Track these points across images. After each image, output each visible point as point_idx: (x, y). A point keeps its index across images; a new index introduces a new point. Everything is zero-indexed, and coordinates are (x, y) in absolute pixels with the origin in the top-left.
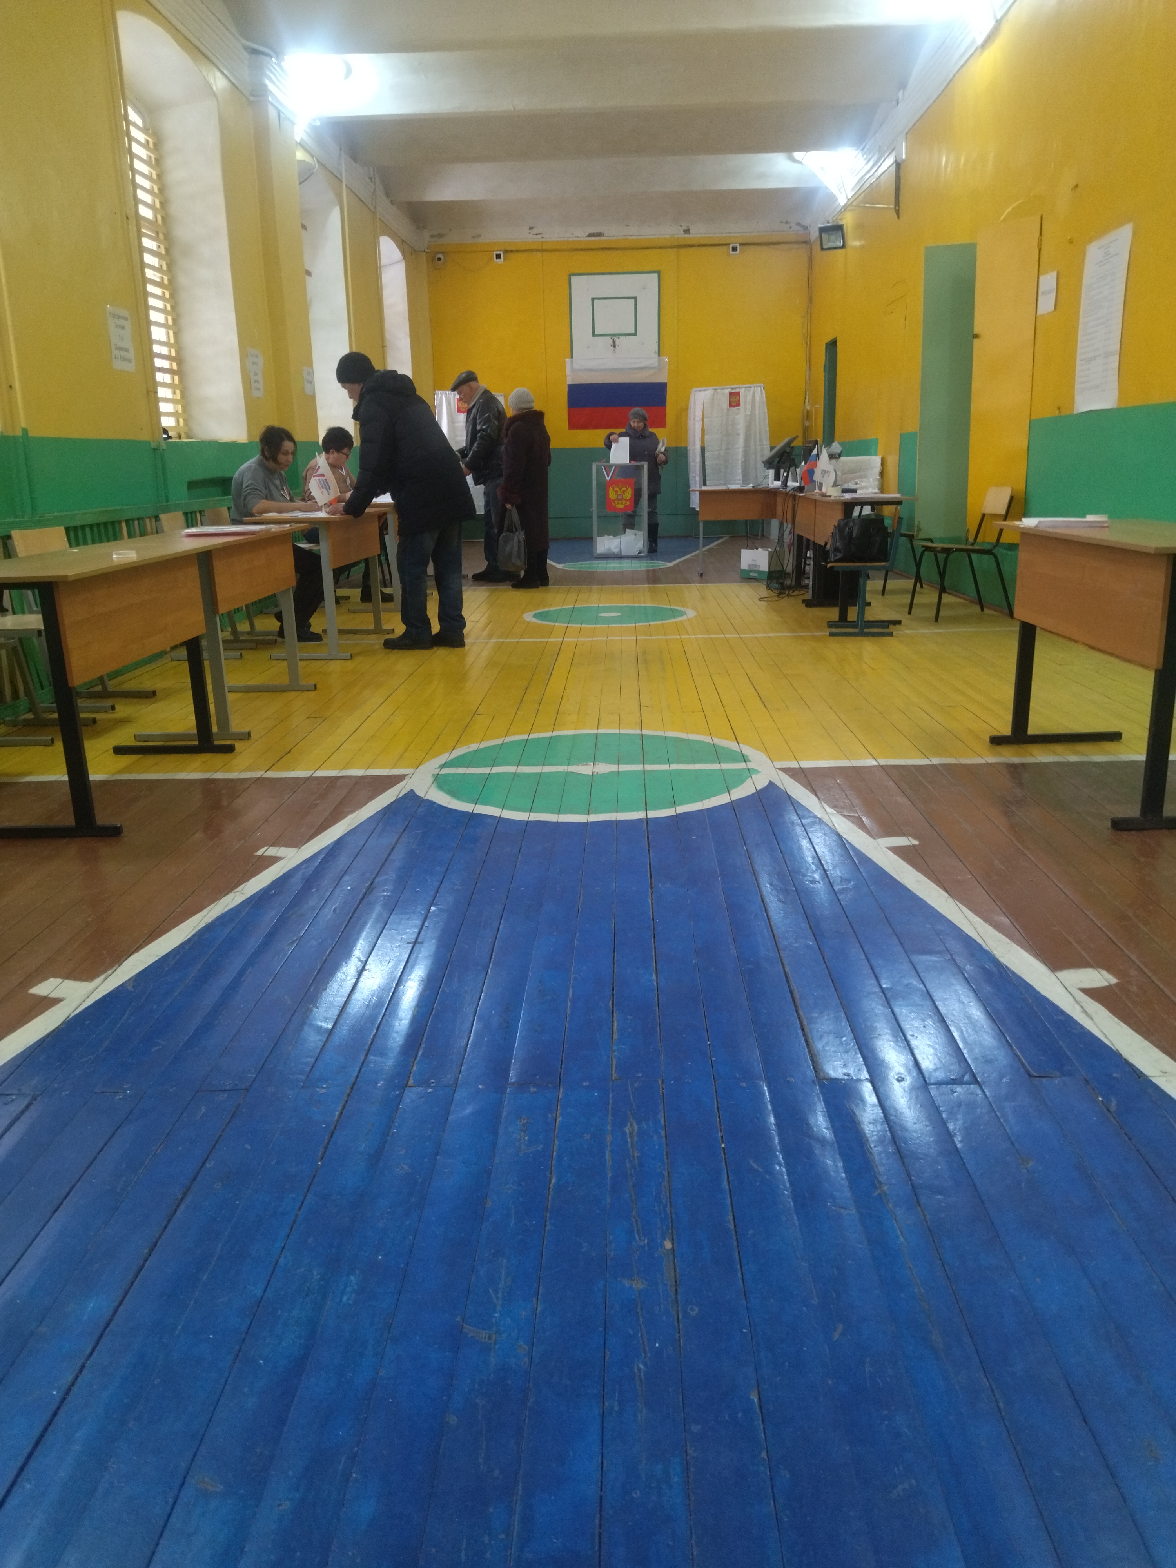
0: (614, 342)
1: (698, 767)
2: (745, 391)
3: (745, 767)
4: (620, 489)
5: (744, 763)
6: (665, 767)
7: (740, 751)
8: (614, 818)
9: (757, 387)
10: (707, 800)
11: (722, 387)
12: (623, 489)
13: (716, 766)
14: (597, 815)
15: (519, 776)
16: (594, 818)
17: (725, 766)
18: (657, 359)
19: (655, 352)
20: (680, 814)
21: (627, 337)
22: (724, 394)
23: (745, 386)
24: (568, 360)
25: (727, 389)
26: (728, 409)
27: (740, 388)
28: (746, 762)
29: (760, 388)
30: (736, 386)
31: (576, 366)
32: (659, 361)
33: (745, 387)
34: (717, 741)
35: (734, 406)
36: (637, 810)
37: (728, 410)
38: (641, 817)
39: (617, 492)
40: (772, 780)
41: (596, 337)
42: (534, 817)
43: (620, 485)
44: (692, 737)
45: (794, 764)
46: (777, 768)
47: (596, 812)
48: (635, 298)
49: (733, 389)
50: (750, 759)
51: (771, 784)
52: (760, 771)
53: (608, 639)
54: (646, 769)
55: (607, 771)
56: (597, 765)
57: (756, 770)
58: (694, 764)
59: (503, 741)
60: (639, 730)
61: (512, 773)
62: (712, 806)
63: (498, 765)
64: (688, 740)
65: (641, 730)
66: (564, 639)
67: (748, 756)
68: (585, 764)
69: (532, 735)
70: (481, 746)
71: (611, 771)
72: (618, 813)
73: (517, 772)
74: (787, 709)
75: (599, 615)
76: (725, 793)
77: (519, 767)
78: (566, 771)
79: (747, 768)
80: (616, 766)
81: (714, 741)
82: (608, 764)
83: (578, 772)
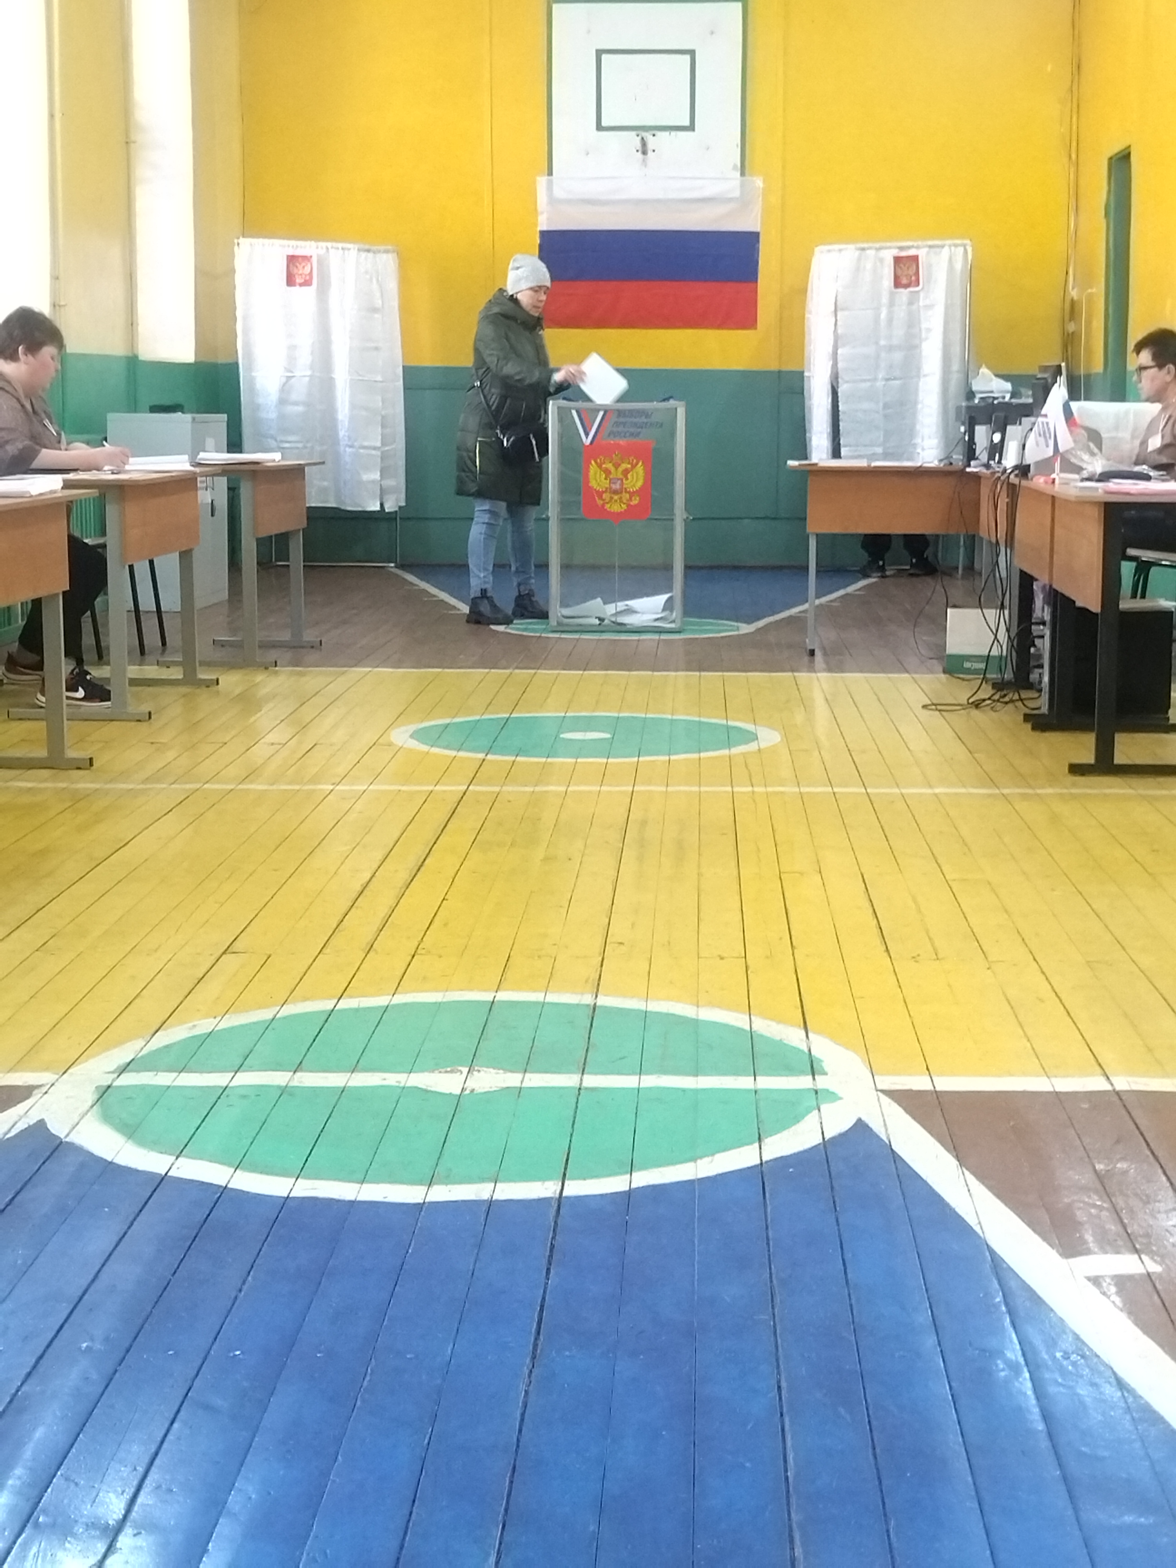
0: (644, 143)
1: (704, 1082)
2: (928, 253)
3: (811, 1086)
4: (617, 466)
5: (810, 1077)
6: (629, 1082)
7: (806, 1050)
8: (485, 1196)
9: (956, 246)
10: (706, 1160)
11: (877, 245)
12: (625, 466)
13: (745, 1082)
14: (450, 1187)
15: (291, 1094)
16: (440, 1193)
17: (765, 1082)
18: (738, 182)
19: (735, 167)
20: (638, 1188)
21: (673, 133)
22: (882, 260)
23: (930, 243)
24: (542, 181)
25: (890, 248)
26: (891, 291)
27: (918, 247)
28: (813, 1075)
29: (961, 249)
30: (910, 244)
31: (558, 193)
32: (742, 185)
33: (930, 247)
34: (761, 1026)
35: (906, 286)
36: (542, 1179)
37: (892, 295)
38: (547, 1194)
39: (608, 472)
40: (863, 1118)
41: (604, 133)
42: (305, 1188)
43: (616, 457)
44: (707, 1014)
45: (921, 1083)
46: (882, 1091)
47: (449, 1180)
48: (692, 53)
49: (901, 248)
50: (826, 1069)
51: (860, 1126)
52: (840, 1095)
53: (570, 789)
54: (585, 1084)
55: (496, 1087)
56: (475, 1073)
57: (833, 1093)
58: (697, 1076)
59: (275, 1013)
60: (590, 996)
61: (279, 1087)
62: (714, 1173)
63: (251, 1069)
64: (695, 1023)
65: (594, 996)
66: (470, 788)
67: (821, 1061)
68: (449, 1069)
69: (345, 1000)
70: (223, 1025)
71: (505, 1085)
72: (498, 1184)
73: (291, 1084)
74: (935, 957)
75: (562, 736)
76: (751, 1143)
77: (298, 1074)
78: (402, 1085)
79: (815, 1088)
80: (519, 1076)
81: (753, 1026)
82: (501, 1071)
83: (429, 1089)
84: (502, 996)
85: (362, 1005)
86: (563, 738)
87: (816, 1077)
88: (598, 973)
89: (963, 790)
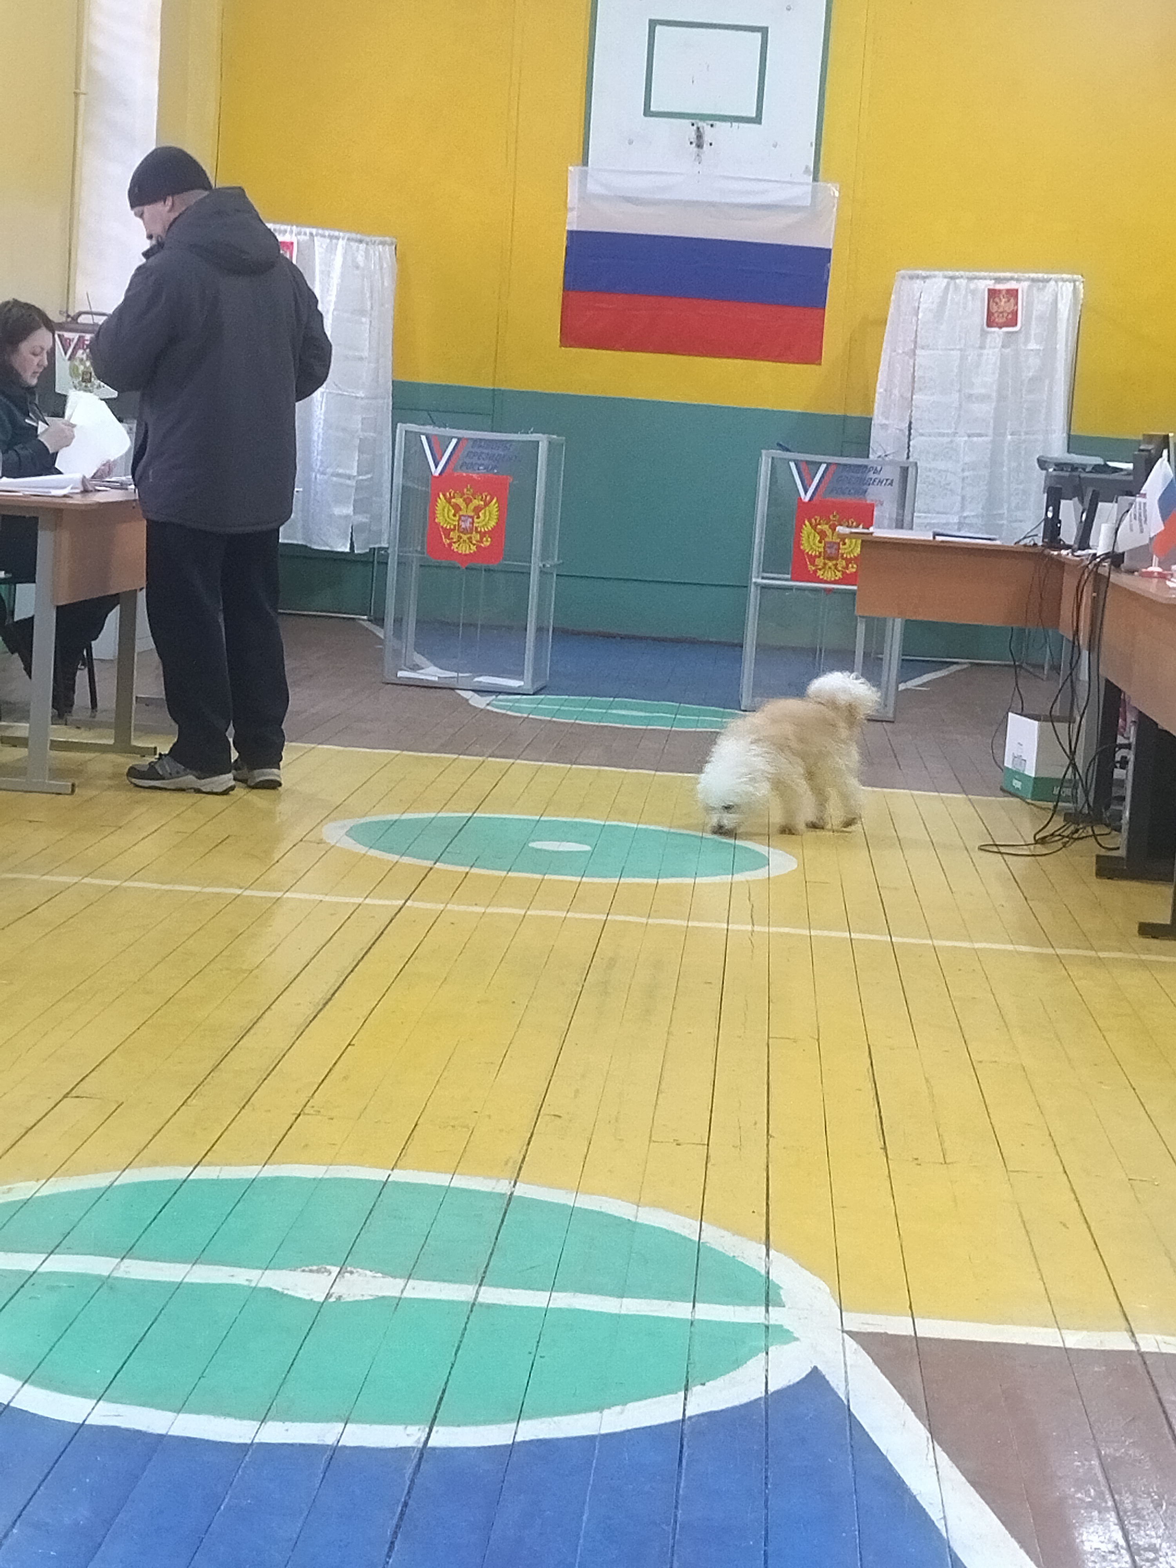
0: (699, 136)
1: (632, 1306)
2: (1030, 287)
3: (762, 1320)
4: (468, 501)
5: (763, 1309)
6: (537, 1299)
7: (763, 1272)
8: (330, 1440)
9: (1064, 280)
11: (971, 274)
12: (476, 502)
13: (681, 1310)
14: (288, 1424)
15: (114, 1288)
16: (275, 1433)
17: (707, 1312)
18: (809, 188)
19: (807, 170)
20: (524, 1442)
21: (735, 124)
22: (974, 292)
23: (1033, 275)
24: (575, 172)
25: (984, 278)
26: (982, 330)
27: (1018, 280)
28: (767, 1306)
29: (1070, 286)
30: (1008, 275)
31: (592, 187)
32: (814, 194)
33: (1033, 280)
34: (713, 1236)
35: (1002, 325)
36: (406, 1421)
37: (984, 334)
38: (409, 1442)
39: (457, 508)
40: (819, 1368)
41: (652, 119)
42: (106, 1414)
43: (468, 492)
44: (651, 1217)
45: (900, 1326)
46: (849, 1332)
47: (288, 1416)
48: (764, 31)
49: (998, 280)
50: (785, 1299)
51: (815, 1378)
52: (797, 1334)
53: (529, 913)
54: (480, 1299)
55: (371, 1296)
56: (347, 1275)
57: (788, 1331)
58: (622, 1297)
59: (112, 1179)
60: (507, 1182)
61: (98, 1277)
62: (623, 1429)
63: (70, 1251)
64: (632, 1226)
65: (513, 1183)
66: (409, 903)
67: (780, 1288)
68: (315, 1268)
69: (204, 1168)
70: (45, 1191)
71: (380, 1294)
72: (348, 1425)
73: (116, 1274)
74: (942, 1160)
75: (531, 845)
76: (674, 1392)
77: (127, 1261)
78: (253, 1284)
79: (767, 1323)
80: (401, 1282)
81: (702, 1237)
82: (380, 1275)
83: (286, 1292)
84: (399, 1176)
85: (223, 1176)
86: (533, 848)
87: (770, 1308)
88: (523, 1153)
89: (1010, 947)
